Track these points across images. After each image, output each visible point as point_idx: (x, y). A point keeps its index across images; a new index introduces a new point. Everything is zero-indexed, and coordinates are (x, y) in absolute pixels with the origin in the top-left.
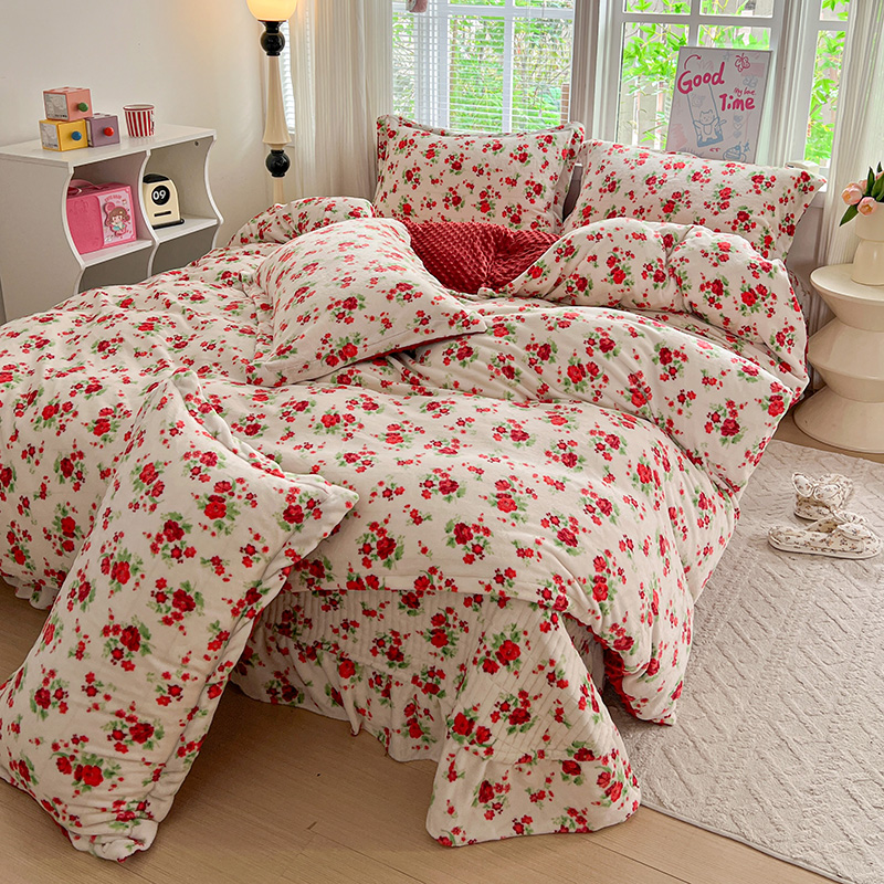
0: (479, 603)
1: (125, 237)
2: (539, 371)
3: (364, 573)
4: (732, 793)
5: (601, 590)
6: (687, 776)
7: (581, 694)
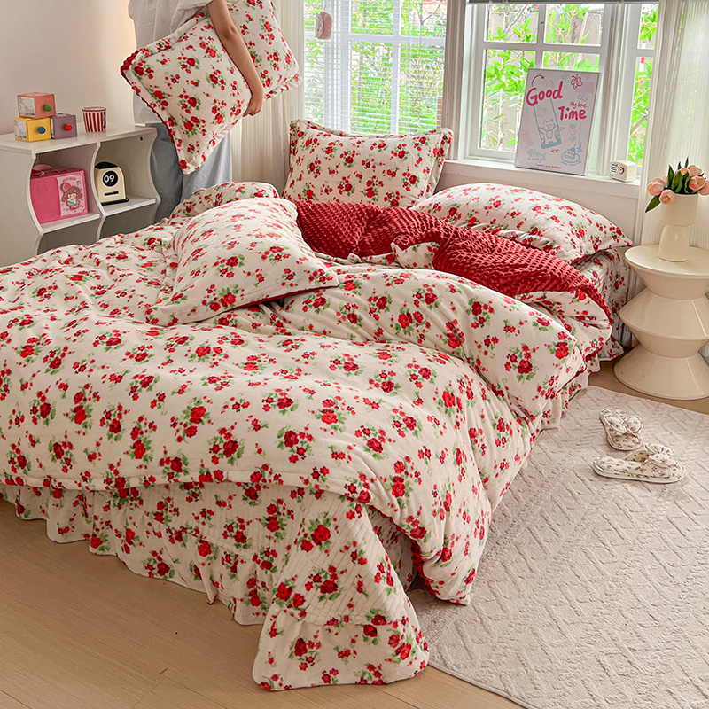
0: (302, 496)
1: (78, 211)
2: (376, 318)
3: (212, 468)
4: (505, 658)
5: (399, 488)
6: (470, 644)
7: (377, 570)
